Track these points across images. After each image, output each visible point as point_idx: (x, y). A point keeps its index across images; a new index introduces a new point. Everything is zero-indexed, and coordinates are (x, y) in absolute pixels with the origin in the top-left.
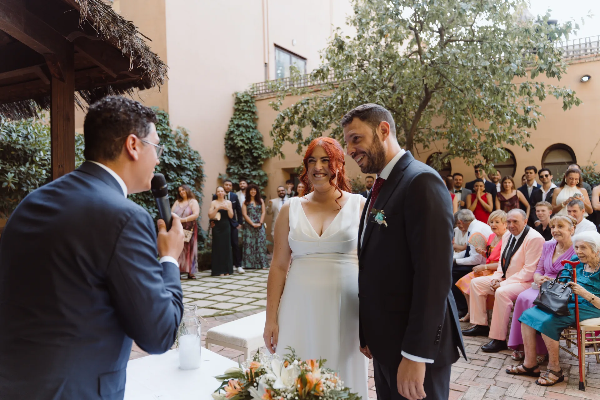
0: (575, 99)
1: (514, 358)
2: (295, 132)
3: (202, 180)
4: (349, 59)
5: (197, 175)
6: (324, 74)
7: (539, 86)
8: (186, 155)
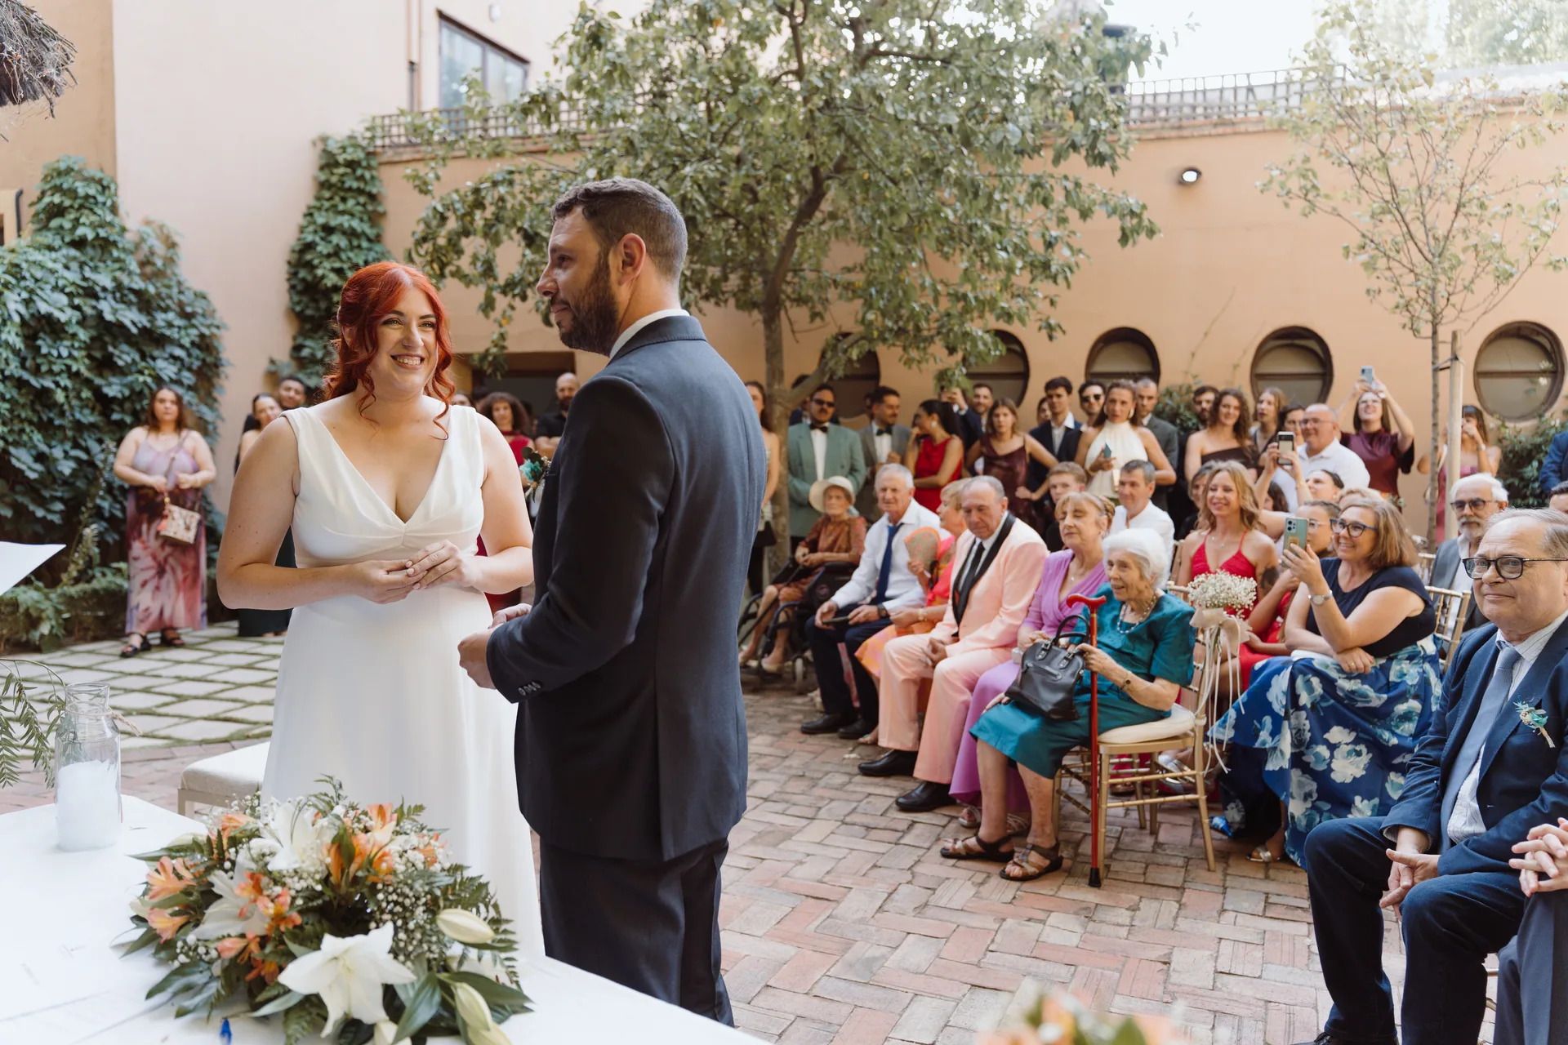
0: (1146, 223)
1: (965, 822)
2: (475, 258)
3: (218, 375)
4: (618, 74)
5: (204, 361)
6: (548, 107)
7: (1070, 186)
8: (169, 302)
